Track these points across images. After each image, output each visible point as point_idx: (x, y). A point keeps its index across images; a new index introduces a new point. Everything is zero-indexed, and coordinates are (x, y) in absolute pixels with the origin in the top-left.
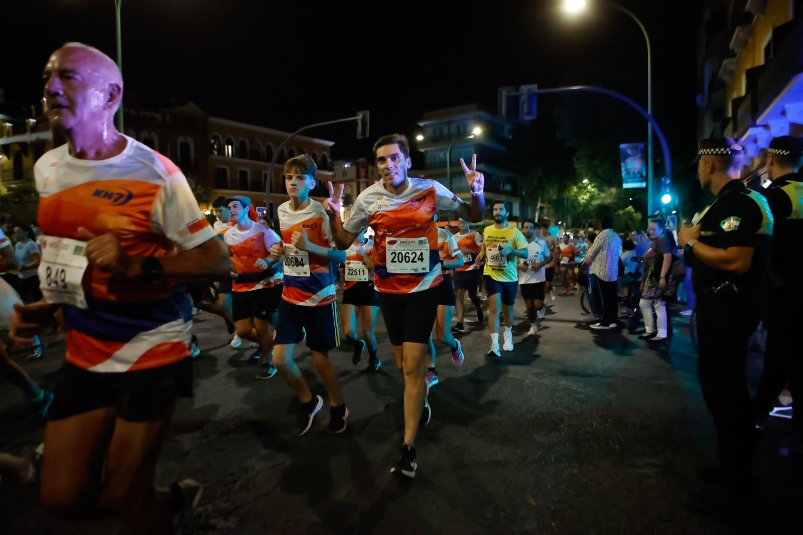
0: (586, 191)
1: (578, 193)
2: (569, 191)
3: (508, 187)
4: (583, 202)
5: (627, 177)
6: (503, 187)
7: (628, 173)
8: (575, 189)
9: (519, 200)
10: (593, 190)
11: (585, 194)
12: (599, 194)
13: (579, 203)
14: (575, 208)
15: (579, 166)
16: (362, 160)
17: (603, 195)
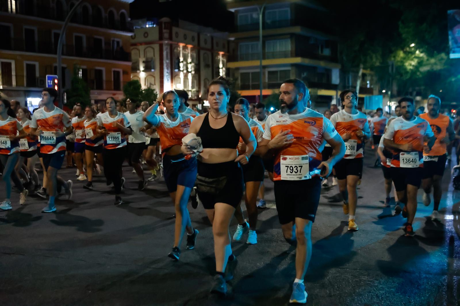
0: (413, 56)
1: (404, 58)
2: (394, 57)
3: (327, 52)
4: (410, 69)
5: (455, 46)
6: (322, 51)
7: (456, 42)
8: (401, 54)
9: (339, 66)
10: (422, 55)
11: (412, 60)
12: (428, 60)
13: (405, 69)
14: (401, 75)
15: (404, 31)
16: (165, 19)
17: (433, 61)
